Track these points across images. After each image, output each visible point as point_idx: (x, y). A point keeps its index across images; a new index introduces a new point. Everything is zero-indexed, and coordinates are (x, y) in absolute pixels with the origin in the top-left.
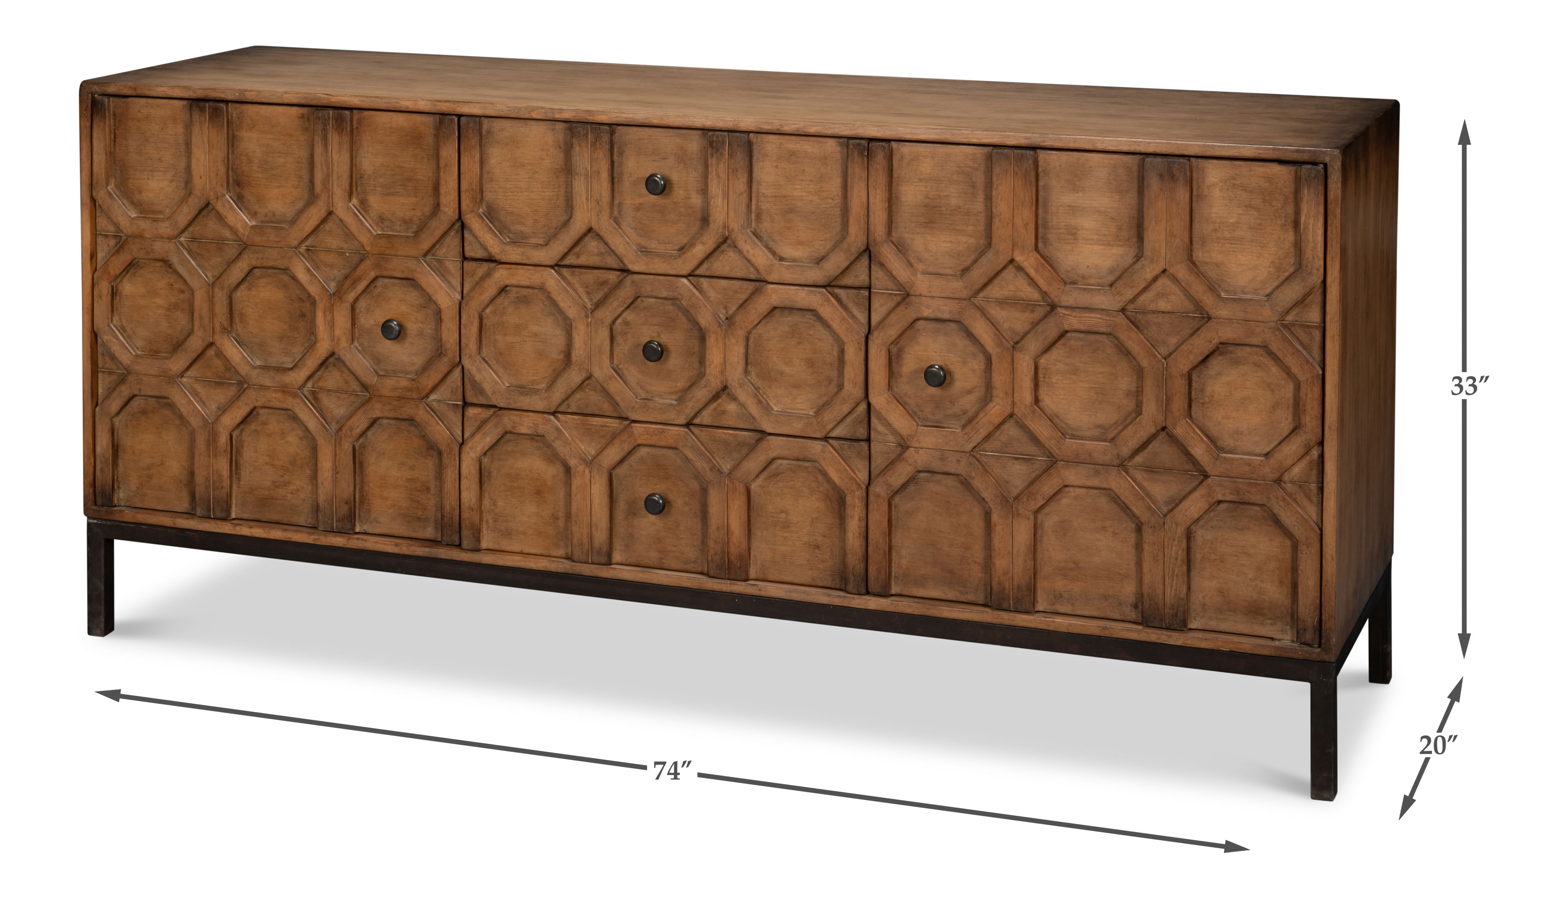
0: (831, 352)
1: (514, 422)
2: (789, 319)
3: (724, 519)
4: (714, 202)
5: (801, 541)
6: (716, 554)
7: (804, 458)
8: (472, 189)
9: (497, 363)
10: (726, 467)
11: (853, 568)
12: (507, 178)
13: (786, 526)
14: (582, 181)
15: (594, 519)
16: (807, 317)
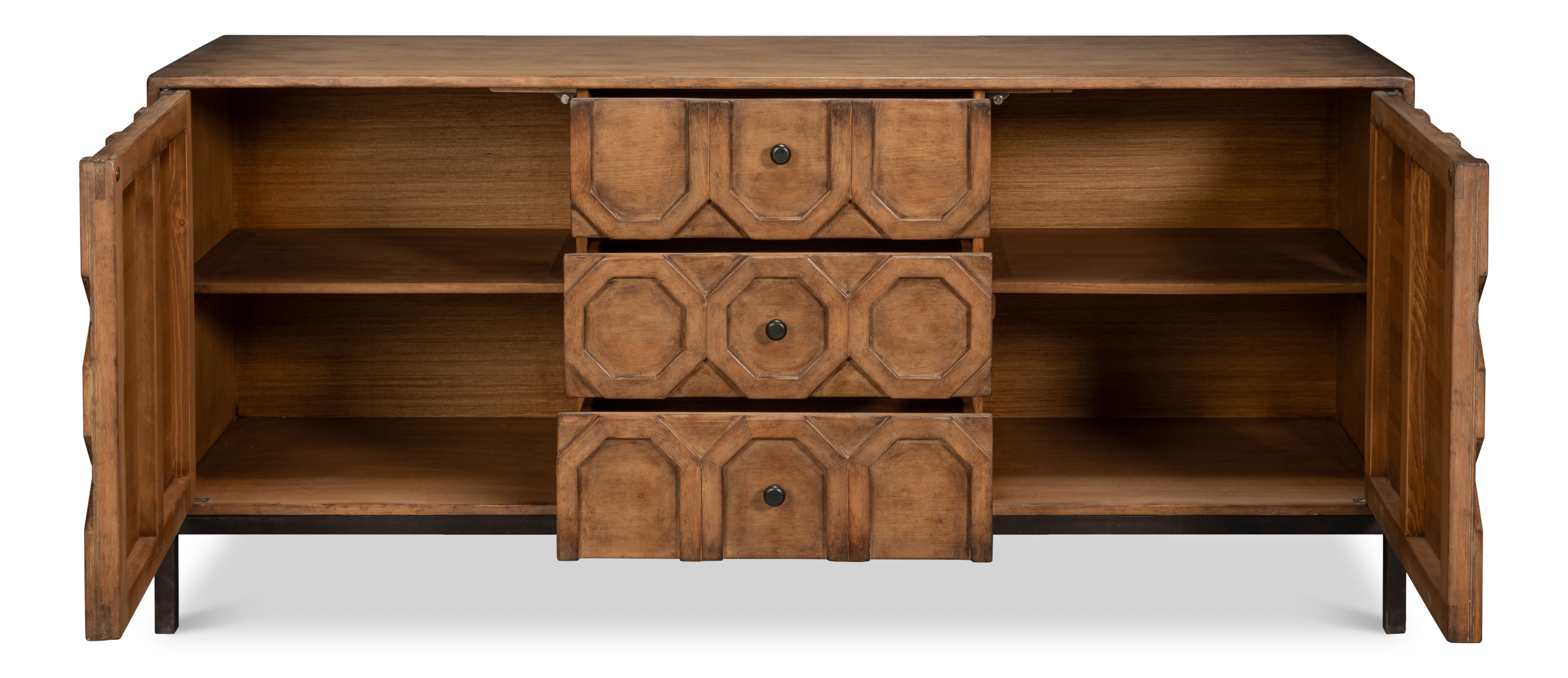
0: (955, 317)
1: (617, 428)
2: (913, 288)
3: (846, 503)
4: (838, 168)
5: (923, 517)
6: (837, 538)
7: (929, 437)
8: (583, 170)
9: (602, 355)
10: (847, 454)
11: (980, 538)
12: (617, 158)
13: (908, 504)
14: (701, 155)
15: (705, 517)
16: (931, 284)
